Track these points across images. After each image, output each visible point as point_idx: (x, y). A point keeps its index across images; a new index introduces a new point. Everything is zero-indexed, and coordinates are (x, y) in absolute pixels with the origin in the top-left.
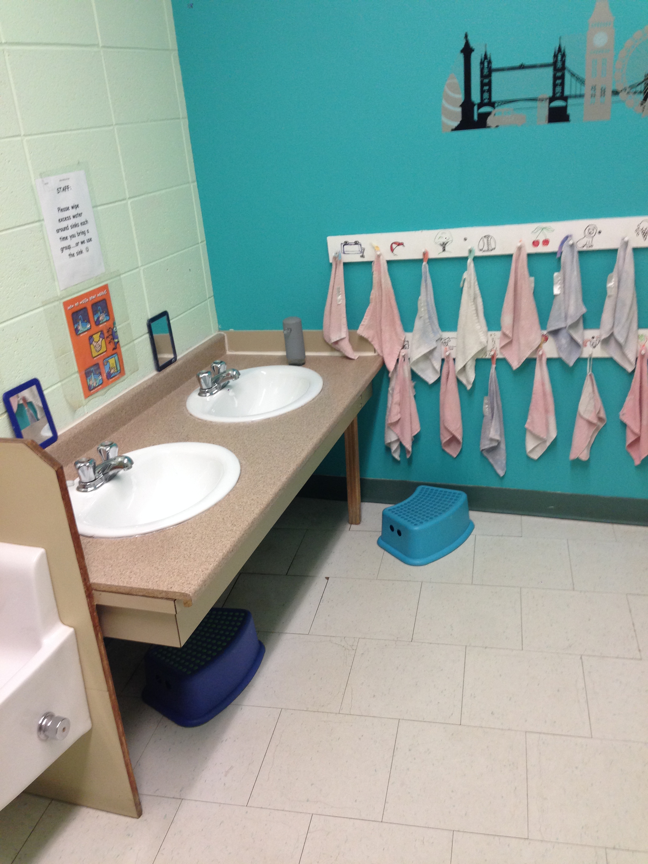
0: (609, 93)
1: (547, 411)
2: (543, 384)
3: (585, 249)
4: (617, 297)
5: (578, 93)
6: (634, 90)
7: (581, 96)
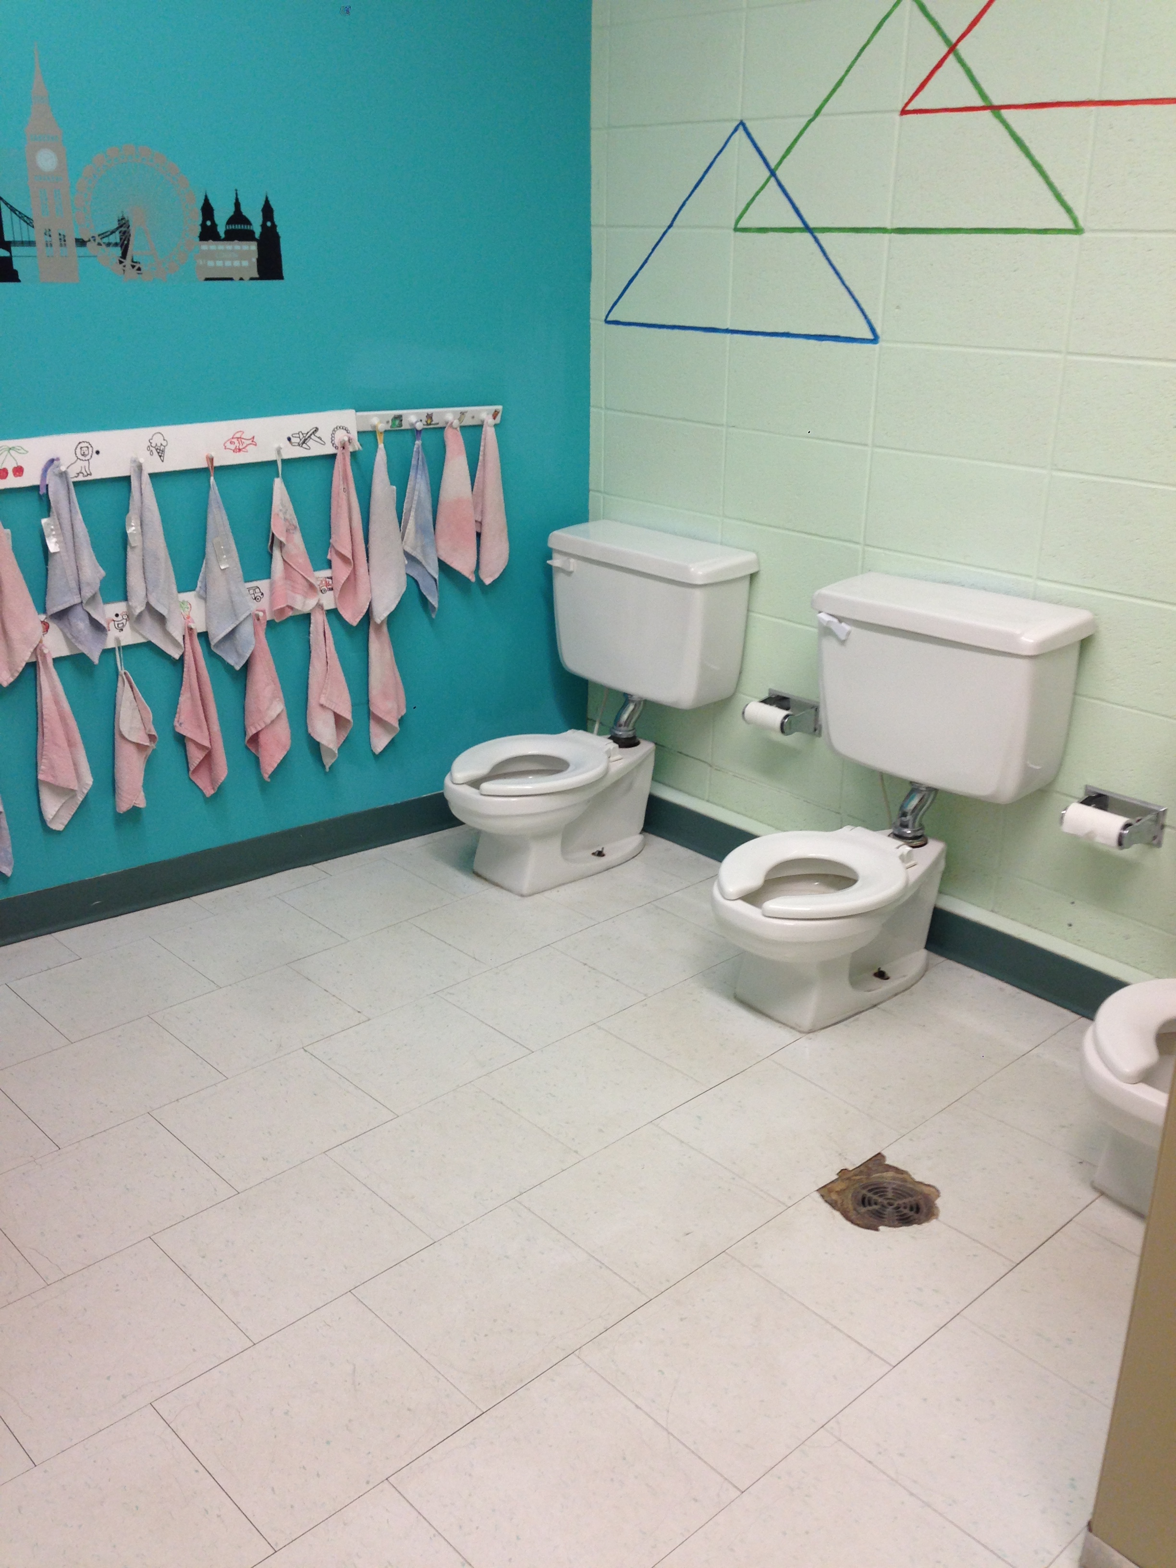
0: (71, 242)
1: (71, 744)
2: (57, 702)
3: (81, 478)
4: (143, 549)
5: (25, 239)
6: (106, 240)
7: (31, 243)
